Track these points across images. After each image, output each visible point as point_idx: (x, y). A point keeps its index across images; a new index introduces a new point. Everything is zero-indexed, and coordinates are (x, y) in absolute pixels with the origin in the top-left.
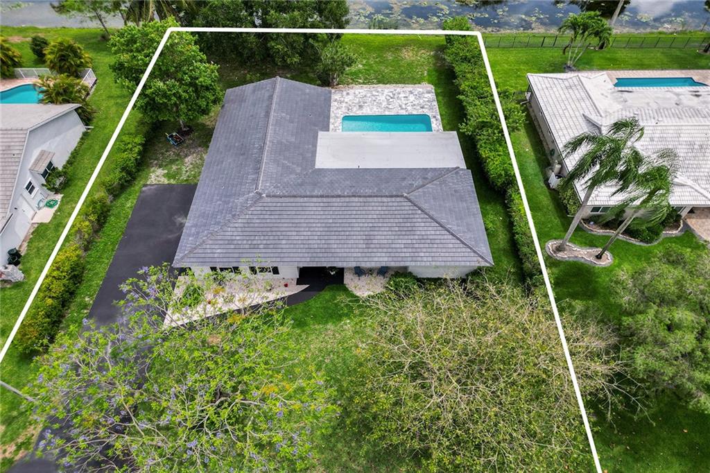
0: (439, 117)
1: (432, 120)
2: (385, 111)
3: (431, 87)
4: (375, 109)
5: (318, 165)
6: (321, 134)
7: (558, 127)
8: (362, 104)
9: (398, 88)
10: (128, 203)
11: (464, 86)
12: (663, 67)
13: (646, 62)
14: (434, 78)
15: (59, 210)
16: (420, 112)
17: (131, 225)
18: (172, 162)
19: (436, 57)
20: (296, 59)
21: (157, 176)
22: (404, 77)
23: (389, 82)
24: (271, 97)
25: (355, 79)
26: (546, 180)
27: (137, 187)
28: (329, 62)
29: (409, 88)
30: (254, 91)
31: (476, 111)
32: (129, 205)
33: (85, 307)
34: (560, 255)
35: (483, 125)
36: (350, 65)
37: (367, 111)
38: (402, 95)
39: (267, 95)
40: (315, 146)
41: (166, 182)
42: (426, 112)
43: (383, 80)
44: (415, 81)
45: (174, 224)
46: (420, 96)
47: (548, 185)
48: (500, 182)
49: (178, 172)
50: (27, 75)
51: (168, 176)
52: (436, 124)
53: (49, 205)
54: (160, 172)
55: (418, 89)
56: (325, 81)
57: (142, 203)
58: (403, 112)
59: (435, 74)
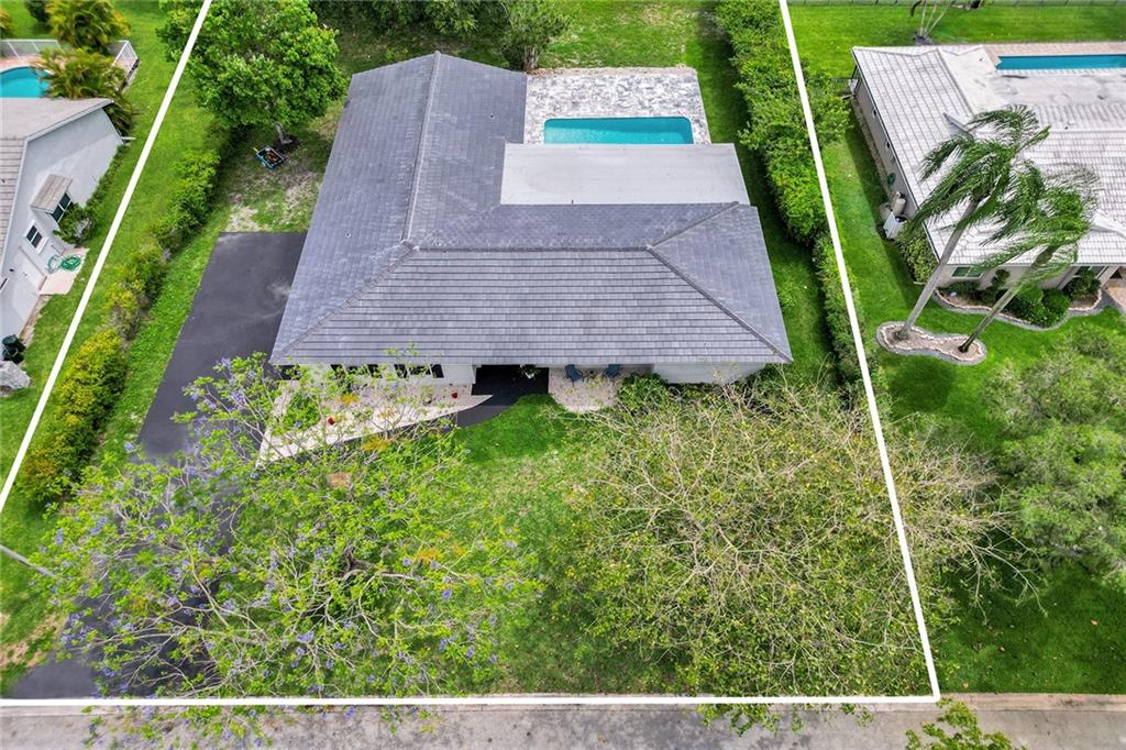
0: (705, 121)
1: (692, 126)
2: (615, 111)
3: (692, 72)
4: (599, 108)
5: (505, 199)
6: (509, 148)
7: (902, 135)
8: (577, 99)
9: (638, 74)
10: (196, 263)
11: (747, 67)
12: (1079, 36)
13: (1050, 28)
14: (697, 57)
15: (83, 273)
16: (674, 113)
17: (200, 298)
18: (265, 195)
19: (702, 22)
20: (469, 24)
21: (240, 219)
22: (648, 55)
23: (624, 64)
24: (426, 86)
25: (565, 58)
26: (880, 225)
27: (210, 235)
28: (523, 27)
29: (656, 72)
30: (398, 77)
31: (768, 110)
32: (196, 265)
33: (131, 429)
34: (901, 346)
35: (779, 132)
36: (557, 33)
37: (585, 112)
38: (643, 85)
39: (420, 83)
40: (500, 166)
41: (257, 228)
42: (683, 112)
43: (612, 60)
44: (667, 61)
45: (271, 296)
46: (673, 86)
47: (883, 234)
48: (806, 228)
49: (276, 212)
50: (21, 52)
51: (260, 218)
52: (700, 133)
53: (67, 266)
54: (246, 212)
55: (671, 74)
56: (517, 61)
57: (219, 263)
58: (646, 114)
59: (698, 50)
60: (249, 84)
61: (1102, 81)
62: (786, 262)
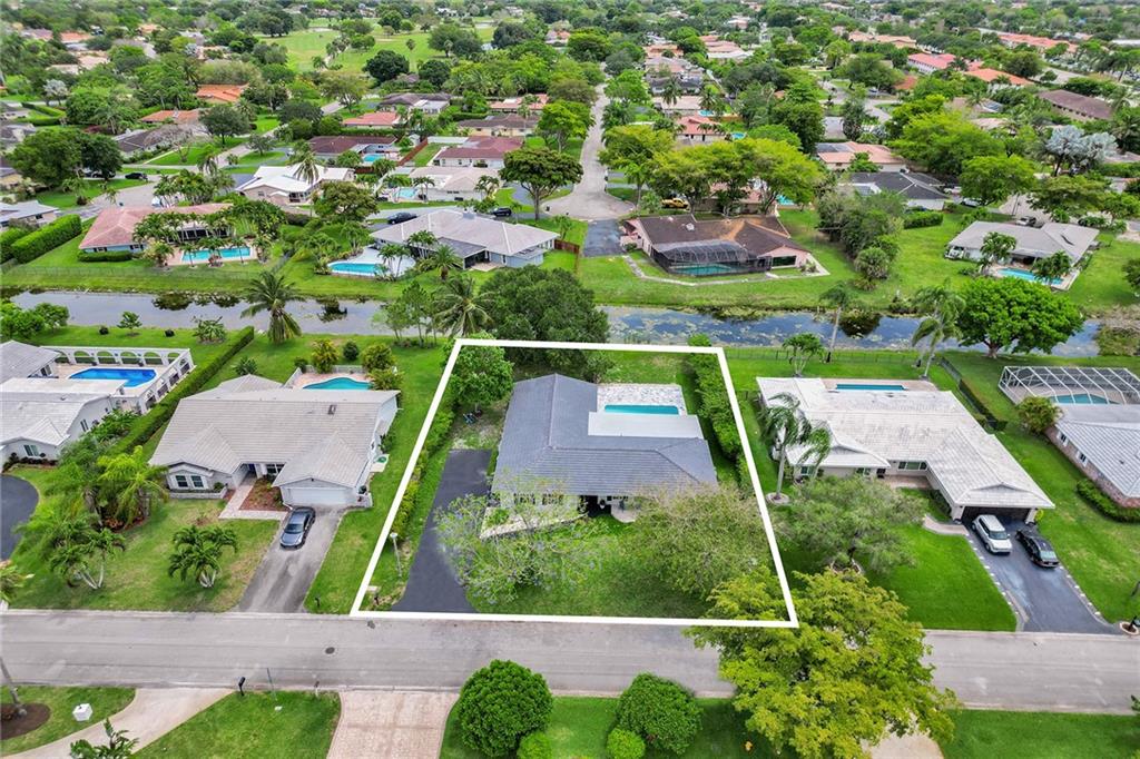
0: (684, 406)
1: (679, 409)
2: (640, 402)
3: (679, 387)
4: (632, 401)
5: (591, 432)
6: (591, 413)
8: (621, 397)
9: (652, 387)
10: (441, 461)
11: (703, 384)
14: (681, 381)
15: (389, 464)
16: (669, 404)
17: (444, 475)
18: (470, 434)
19: (684, 364)
20: (567, 362)
21: (459, 444)
22: (656, 377)
23: (642, 382)
24: (552, 388)
25: (614, 378)
26: (770, 455)
27: (445, 450)
28: (594, 365)
29: (661, 386)
30: (537, 384)
31: (711, 401)
32: (440, 462)
33: (421, 524)
34: (776, 502)
35: (716, 410)
36: (611, 367)
37: (624, 402)
38: (654, 392)
39: (548, 386)
40: (587, 420)
41: (467, 447)
42: (674, 404)
43: (637, 380)
44: (668, 382)
45: (477, 474)
46: (670, 392)
47: (771, 458)
48: (730, 450)
49: (476, 442)
51: (468, 444)
52: (683, 412)
53: (380, 460)
54: (461, 441)
55: (668, 387)
56: (590, 378)
57: (451, 461)
58: (656, 404)
59: (681, 378)
60: (478, 383)
61: (875, 395)
62: (724, 467)
